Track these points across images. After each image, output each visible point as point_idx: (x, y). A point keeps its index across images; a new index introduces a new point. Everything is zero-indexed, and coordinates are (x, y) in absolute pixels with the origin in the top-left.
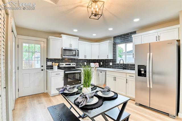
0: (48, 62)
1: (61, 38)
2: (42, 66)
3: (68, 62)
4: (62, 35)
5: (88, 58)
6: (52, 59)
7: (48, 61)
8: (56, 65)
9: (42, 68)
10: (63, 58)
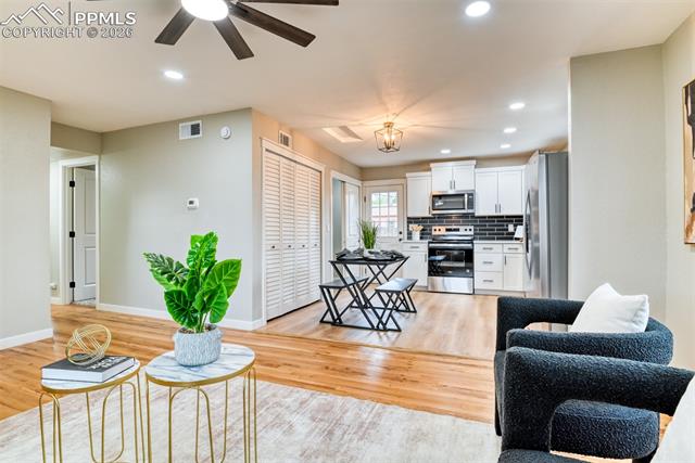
1: (429, 173)
2: (401, 233)
3: (455, 225)
4: (432, 165)
6: (419, 219)
7: (411, 222)
8: (416, 229)
9: (401, 236)
10: (432, 214)
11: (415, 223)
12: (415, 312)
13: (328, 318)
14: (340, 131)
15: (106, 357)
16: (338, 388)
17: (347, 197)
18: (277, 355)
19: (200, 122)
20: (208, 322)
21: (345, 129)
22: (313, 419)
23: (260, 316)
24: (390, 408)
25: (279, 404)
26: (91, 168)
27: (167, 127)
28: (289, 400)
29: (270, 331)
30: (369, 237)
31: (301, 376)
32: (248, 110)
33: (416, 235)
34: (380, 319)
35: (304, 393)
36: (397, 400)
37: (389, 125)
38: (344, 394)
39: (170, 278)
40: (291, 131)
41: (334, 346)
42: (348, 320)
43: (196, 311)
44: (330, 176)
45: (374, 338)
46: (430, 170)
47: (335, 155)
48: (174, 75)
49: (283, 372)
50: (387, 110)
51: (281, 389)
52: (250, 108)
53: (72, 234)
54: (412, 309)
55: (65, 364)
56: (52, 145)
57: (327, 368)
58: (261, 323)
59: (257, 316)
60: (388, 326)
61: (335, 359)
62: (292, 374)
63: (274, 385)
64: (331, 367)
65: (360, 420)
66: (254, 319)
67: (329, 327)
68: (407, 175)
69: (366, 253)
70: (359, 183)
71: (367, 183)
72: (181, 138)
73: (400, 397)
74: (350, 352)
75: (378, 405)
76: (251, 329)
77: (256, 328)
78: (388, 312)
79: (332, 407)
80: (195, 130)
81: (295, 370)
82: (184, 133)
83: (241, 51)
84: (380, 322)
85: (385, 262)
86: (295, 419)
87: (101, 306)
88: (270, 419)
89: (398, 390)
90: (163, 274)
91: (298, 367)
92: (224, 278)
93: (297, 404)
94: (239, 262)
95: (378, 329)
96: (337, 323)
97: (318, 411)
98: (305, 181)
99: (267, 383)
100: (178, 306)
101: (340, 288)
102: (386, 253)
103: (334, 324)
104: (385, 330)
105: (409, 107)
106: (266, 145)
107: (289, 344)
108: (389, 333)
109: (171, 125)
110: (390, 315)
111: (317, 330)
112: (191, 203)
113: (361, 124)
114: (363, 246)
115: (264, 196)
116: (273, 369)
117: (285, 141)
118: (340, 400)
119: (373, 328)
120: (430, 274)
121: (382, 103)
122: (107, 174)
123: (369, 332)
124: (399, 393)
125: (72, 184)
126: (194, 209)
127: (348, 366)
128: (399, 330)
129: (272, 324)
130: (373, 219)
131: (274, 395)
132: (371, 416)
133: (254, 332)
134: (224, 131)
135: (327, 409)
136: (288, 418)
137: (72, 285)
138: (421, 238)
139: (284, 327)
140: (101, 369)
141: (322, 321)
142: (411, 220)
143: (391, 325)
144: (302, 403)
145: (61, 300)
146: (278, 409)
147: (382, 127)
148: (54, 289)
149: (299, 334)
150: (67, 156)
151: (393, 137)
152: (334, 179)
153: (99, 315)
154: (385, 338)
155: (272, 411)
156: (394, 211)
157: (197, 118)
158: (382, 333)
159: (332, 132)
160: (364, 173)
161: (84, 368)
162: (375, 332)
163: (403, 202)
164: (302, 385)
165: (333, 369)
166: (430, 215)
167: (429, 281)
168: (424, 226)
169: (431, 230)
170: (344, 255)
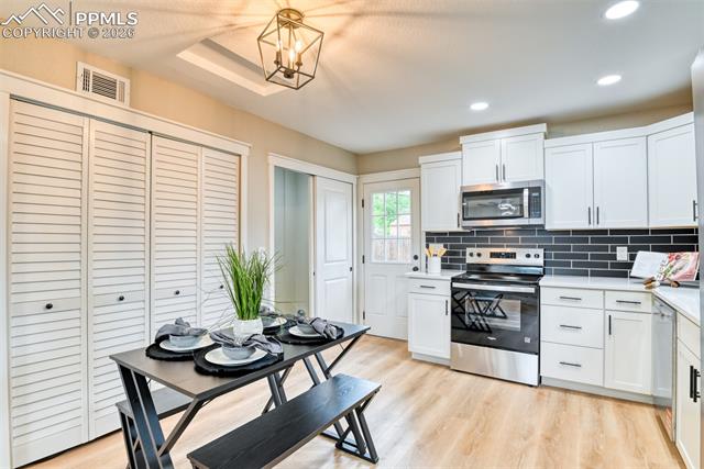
0: (431, 245)
1: (458, 154)
2: (416, 258)
3: (507, 246)
4: (463, 140)
5: (608, 222)
6: (446, 234)
7: (432, 241)
9: (416, 263)
10: (463, 227)
11: (439, 241)
33: (435, 264)
40: (128, 69)
46: (460, 148)
68: (422, 159)
71: (367, 178)
138: (443, 268)
142: (432, 237)
160: (360, 162)
166: (460, 230)
167: (453, 351)
168: (453, 246)
169: (464, 254)
170: (165, 338)
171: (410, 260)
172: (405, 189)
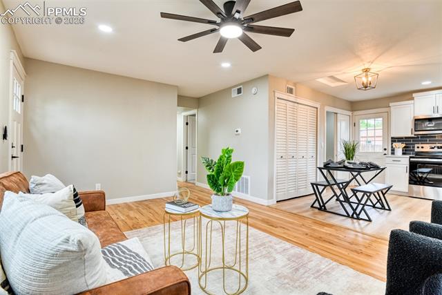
0: (394, 143)
1: (411, 102)
2: (385, 149)
4: (414, 95)
6: (403, 138)
7: (395, 141)
8: (399, 147)
9: (386, 152)
10: (415, 135)
11: (399, 141)
12: (390, 210)
13: (317, 205)
14: (329, 79)
15: (188, 203)
16: (310, 247)
17: (339, 124)
18: (278, 221)
19: (241, 86)
20: (226, 191)
21: (332, 77)
22: (289, 259)
23: (272, 198)
24: (343, 267)
25: (271, 247)
26: (194, 115)
27: (225, 92)
28: (277, 247)
29: (278, 208)
30: (350, 152)
31: (289, 235)
32: (266, 76)
33: (399, 152)
34: (354, 210)
35: (288, 245)
36: (350, 263)
37: (366, 71)
38: (313, 251)
39: (210, 169)
40: (295, 84)
41: (316, 222)
42: (332, 208)
43: (220, 185)
44: (324, 110)
45: (348, 223)
46: (413, 99)
47: (328, 95)
48: (226, 65)
49: (278, 231)
50: (362, 61)
51: (274, 239)
52: (267, 75)
53: (187, 148)
54: (387, 208)
55: (173, 203)
56: (178, 106)
57: (307, 234)
58: (273, 202)
59: (270, 197)
60: (361, 217)
61: (314, 230)
62: (284, 233)
63: (271, 236)
64: (309, 234)
65: (318, 268)
66: (268, 199)
67: (317, 210)
68: (391, 104)
69: (346, 164)
70: (350, 113)
71: (356, 113)
72: (233, 96)
73: (353, 262)
74: (326, 228)
75: (335, 263)
76: (266, 204)
77: (269, 204)
78: (361, 206)
79: (302, 256)
80: (239, 91)
81: (286, 231)
82: (234, 94)
83: (254, 47)
84: (355, 212)
85: (359, 171)
86: (278, 257)
87: (198, 184)
88: (264, 252)
89: (353, 258)
90: (207, 166)
91: (288, 230)
92: (235, 170)
93: (282, 249)
94: (243, 163)
95: (352, 217)
96: (323, 208)
97: (293, 256)
98: (305, 115)
99: (268, 235)
100: (212, 182)
101: (325, 186)
102: (361, 164)
103: (320, 209)
104: (358, 219)
105: (380, 55)
106: (277, 95)
107: (287, 217)
108: (361, 221)
109: (228, 90)
110: (363, 209)
111: (307, 211)
112: (237, 131)
113: (344, 73)
114: (344, 158)
115: (276, 126)
116: (274, 228)
117: (290, 91)
118: (309, 254)
119: (348, 216)
120: (410, 183)
121: (358, 57)
122: (201, 118)
123: (344, 218)
124: (353, 260)
125: (187, 124)
126: (239, 134)
127: (322, 236)
128: (370, 220)
129: (280, 204)
130: (361, 139)
131: (270, 242)
132: (327, 268)
133: (268, 206)
134: (253, 91)
135: (300, 257)
136: (274, 255)
137: (187, 172)
138: (403, 154)
139: (286, 206)
140: (185, 207)
141: (312, 206)
142: (394, 140)
143: (363, 216)
144: (284, 250)
145: (182, 179)
146: (270, 250)
147: (361, 72)
148: (180, 174)
149: (295, 212)
150: (185, 110)
151: (370, 79)
152: (327, 112)
153: (197, 188)
154: (356, 224)
155: (266, 249)
156: (380, 133)
157: (241, 84)
158: (355, 221)
159: (323, 81)
160: (354, 106)
161: (179, 206)
162: (350, 219)
163: (387, 125)
164: (288, 240)
165: (311, 236)
166: (413, 136)
167: (409, 188)
168: (408, 144)
169: (414, 147)
170: (329, 164)
171: (381, 150)
172: (380, 117)
